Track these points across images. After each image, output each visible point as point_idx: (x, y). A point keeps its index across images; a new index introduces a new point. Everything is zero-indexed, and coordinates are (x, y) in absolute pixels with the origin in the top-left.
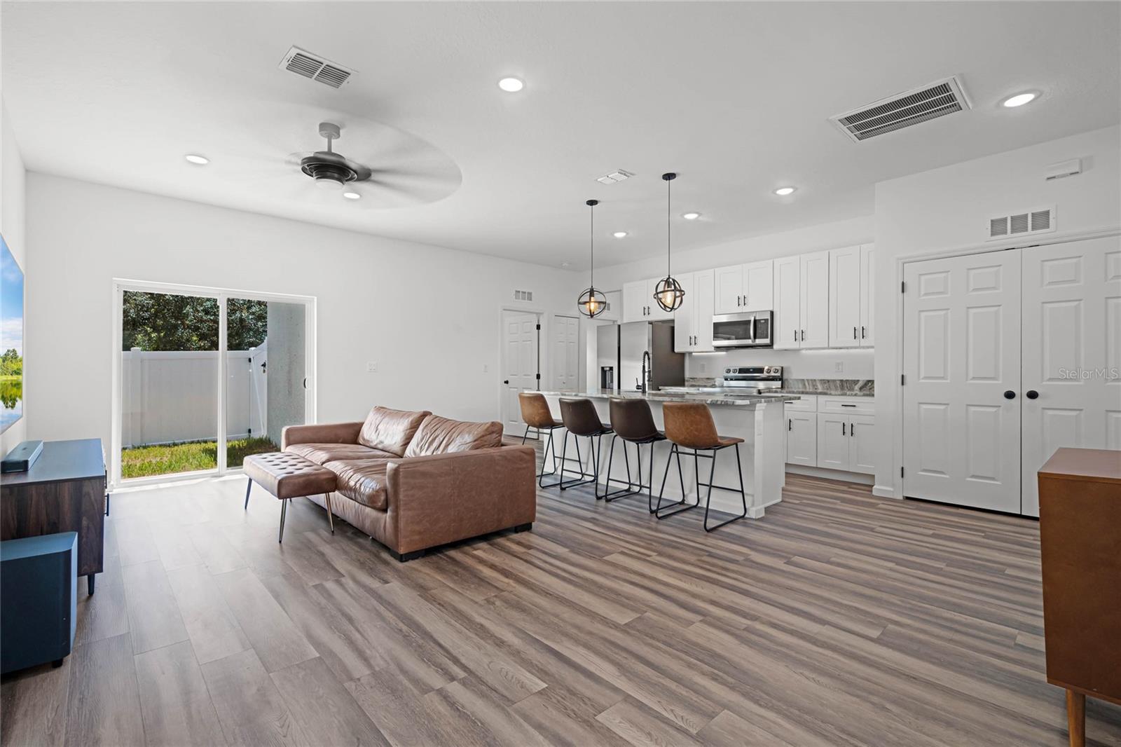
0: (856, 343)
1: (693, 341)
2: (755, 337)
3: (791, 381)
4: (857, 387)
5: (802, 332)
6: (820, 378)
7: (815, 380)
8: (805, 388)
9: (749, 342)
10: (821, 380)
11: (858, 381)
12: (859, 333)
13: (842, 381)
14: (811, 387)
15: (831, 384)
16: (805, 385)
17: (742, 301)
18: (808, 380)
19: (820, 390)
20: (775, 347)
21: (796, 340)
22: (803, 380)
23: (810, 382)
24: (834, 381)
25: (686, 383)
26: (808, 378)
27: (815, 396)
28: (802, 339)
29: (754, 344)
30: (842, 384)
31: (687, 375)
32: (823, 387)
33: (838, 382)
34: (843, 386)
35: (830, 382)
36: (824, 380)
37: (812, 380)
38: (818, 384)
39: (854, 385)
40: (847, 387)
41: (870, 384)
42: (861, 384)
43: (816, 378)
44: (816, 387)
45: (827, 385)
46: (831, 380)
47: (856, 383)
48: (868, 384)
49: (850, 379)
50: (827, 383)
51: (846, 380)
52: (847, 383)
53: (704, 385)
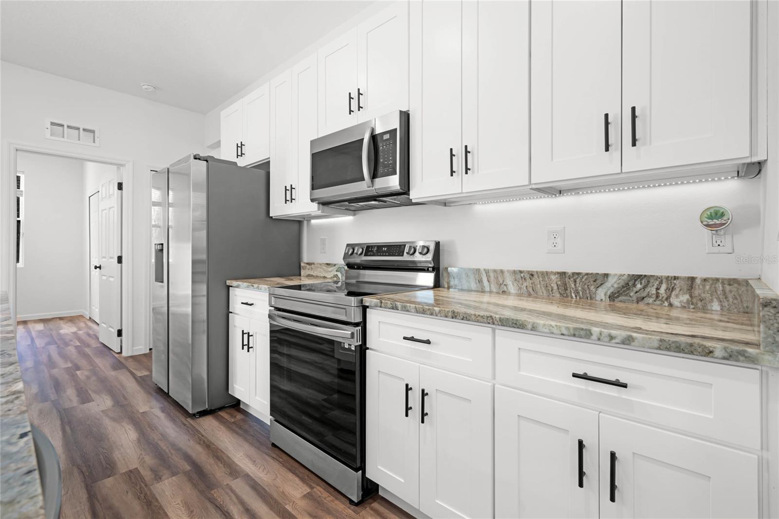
0: (608, 165)
1: (289, 193)
2: (374, 176)
4: (601, 294)
5: (467, 152)
6: (512, 268)
7: (502, 272)
8: (483, 291)
9: (362, 188)
10: (514, 272)
11: (606, 276)
12: (621, 131)
13: (563, 274)
14: (493, 288)
15: (536, 279)
16: (480, 281)
17: (356, 101)
18: (487, 272)
20: (415, 195)
21: (452, 172)
22: (478, 270)
23: (492, 275)
24: (545, 275)
26: (487, 267)
28: (467, 169)
29: (372, 192)
30: (565, 284)
31: (305, 258)
32: (520, 288)
33: (553, 277)
34: (566, 289)
35: (536, 276)
36: (521, 272)
37: (495, 271)
38: (509, 281)
39: (592, 288)
40: (577, 292)
41: (639, 286)
42: (611, 285)
43: (505, 268)
44: (505, 289)
45: (528, 283)
46: (537, 272)
47: (599, 282)
48: (634, 285)
49: (584, 271)
50: (528, 279)
51: (573, 274)
52: (575, 281)
53: (323, 276)
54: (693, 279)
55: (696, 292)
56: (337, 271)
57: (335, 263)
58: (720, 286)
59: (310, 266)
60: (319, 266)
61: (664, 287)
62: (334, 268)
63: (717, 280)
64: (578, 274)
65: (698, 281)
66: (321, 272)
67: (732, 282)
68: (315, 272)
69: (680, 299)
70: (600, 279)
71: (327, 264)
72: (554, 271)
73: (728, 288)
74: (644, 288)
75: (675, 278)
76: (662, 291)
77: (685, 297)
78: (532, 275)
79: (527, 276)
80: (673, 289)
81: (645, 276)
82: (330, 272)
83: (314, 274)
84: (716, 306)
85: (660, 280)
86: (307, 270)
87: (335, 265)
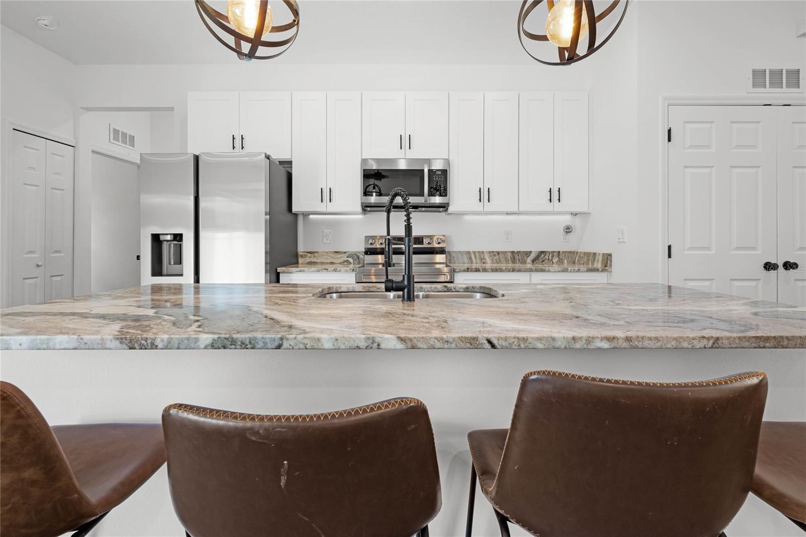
1: (326, 195)
2: (429, 194)
3: (454, 255)
4: (529, 260)
5: (488, 191)
6: (488, 250)
7: (483, 252)
8: (472, 263)
9: (421, 200)
10: (490, 252)
11: (531, 252)
12: (554, 196)
13: (513, 252)
14: (478, 261)
15: (501, 256)
16: (470, 258)
17: (405, 142)
18: (474, 253)
19: (488, 265)
21: (480, 200)
22: (469, 253)
23: (477, 254)
24: (505, 253)
25: (301, 260)
26: (474, 250)
27: (528, 274)
28: (488, 200)
29: (426, 204)
30: (514, 257)
31: (301, 249)
32: (493, 260)
33: (509, 254)
34: (514, 259)
35: (500, 254)
36: (493, 252)
37: (479, 252)
38: (487, 257)
39: (525, 258)
40: (519, 260)
41: (543, 256)
42: (533, 256)
43: (484, 250)
44: (485, 261)
45: (497, 257)
46: (501, 252)
47: (528, 255)
48: (541, 256)
49: (522, 250)
50: (497, 256)
51: (518, 252)
52: (518, 255)
53: (330, 261)
54: (559, 252)
55: (560, 257)
56: (347, 257)
57: (346, 251)
58: (567, 254)
59: (313, 255)
60: (325, 254)
61: (551, 255)
62: (344, 255)
63: (566, 252)
64: (520, 252)
65: (561, 253)
66: (327, 259)
67: (570, 252)
68: (319, 259)
69: (555, 260)
70: (528, 253)
71: (336, 252)
72: (509, 251)
73: (569, 255)
74: (544, 256)
75: (554, 252)
76: (550, 257)
77: (557, 259)
78: (499, 253)
79: (496, 254)
80: (553, 256)
81: (545, 252)
82: (339, 258)
83: (317, 261)
84: (566, 261)
85: (549, 253)
86: (308, 258)
87: (345, 253)
